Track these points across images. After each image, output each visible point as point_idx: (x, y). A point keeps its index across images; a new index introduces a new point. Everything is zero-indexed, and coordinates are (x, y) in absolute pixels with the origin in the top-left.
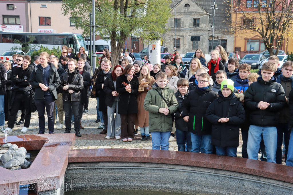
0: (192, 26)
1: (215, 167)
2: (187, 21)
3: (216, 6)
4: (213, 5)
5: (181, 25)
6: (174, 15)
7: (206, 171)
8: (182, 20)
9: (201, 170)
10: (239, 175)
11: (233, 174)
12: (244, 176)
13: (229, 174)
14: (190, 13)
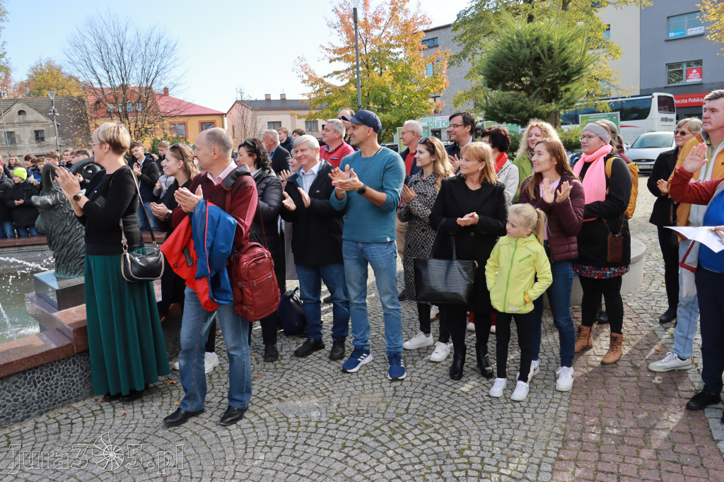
0: (34, 141)
1: (17, 244)
2: (25, 135)
3: (56, 110)
4: (52, 111)
5: (17, 140)
6: (3, 128)
7: (10, 249)
8: (17, 133)
9: (5, 250)
10: (39, 247)
11: (34, 247)
12: (43, 247)
13: (31, 247)
14: (28, 123)
